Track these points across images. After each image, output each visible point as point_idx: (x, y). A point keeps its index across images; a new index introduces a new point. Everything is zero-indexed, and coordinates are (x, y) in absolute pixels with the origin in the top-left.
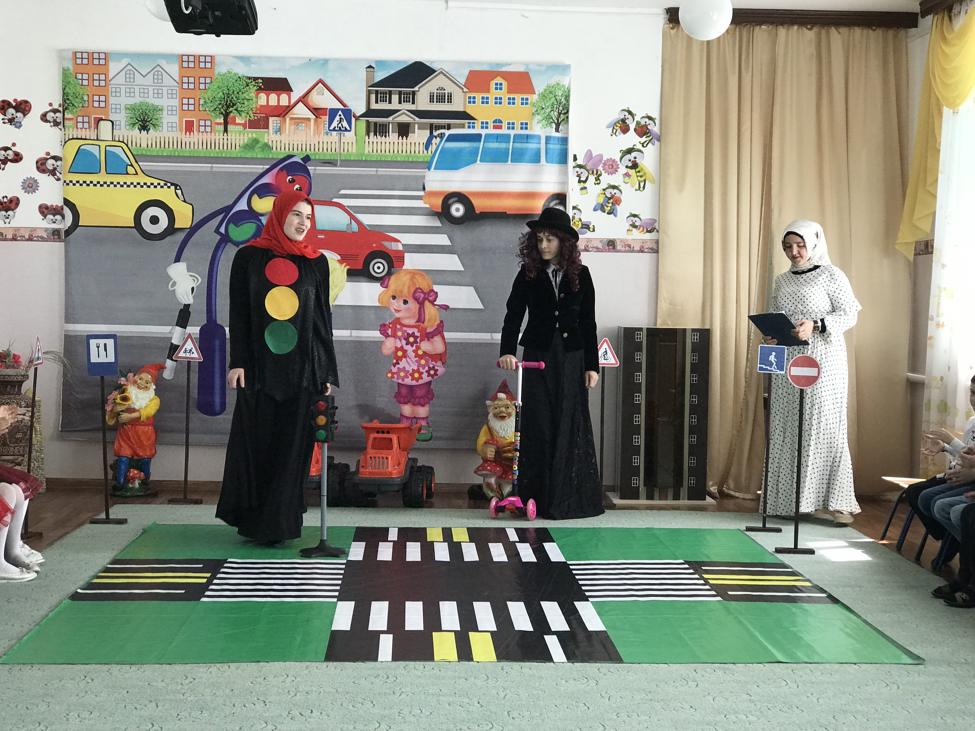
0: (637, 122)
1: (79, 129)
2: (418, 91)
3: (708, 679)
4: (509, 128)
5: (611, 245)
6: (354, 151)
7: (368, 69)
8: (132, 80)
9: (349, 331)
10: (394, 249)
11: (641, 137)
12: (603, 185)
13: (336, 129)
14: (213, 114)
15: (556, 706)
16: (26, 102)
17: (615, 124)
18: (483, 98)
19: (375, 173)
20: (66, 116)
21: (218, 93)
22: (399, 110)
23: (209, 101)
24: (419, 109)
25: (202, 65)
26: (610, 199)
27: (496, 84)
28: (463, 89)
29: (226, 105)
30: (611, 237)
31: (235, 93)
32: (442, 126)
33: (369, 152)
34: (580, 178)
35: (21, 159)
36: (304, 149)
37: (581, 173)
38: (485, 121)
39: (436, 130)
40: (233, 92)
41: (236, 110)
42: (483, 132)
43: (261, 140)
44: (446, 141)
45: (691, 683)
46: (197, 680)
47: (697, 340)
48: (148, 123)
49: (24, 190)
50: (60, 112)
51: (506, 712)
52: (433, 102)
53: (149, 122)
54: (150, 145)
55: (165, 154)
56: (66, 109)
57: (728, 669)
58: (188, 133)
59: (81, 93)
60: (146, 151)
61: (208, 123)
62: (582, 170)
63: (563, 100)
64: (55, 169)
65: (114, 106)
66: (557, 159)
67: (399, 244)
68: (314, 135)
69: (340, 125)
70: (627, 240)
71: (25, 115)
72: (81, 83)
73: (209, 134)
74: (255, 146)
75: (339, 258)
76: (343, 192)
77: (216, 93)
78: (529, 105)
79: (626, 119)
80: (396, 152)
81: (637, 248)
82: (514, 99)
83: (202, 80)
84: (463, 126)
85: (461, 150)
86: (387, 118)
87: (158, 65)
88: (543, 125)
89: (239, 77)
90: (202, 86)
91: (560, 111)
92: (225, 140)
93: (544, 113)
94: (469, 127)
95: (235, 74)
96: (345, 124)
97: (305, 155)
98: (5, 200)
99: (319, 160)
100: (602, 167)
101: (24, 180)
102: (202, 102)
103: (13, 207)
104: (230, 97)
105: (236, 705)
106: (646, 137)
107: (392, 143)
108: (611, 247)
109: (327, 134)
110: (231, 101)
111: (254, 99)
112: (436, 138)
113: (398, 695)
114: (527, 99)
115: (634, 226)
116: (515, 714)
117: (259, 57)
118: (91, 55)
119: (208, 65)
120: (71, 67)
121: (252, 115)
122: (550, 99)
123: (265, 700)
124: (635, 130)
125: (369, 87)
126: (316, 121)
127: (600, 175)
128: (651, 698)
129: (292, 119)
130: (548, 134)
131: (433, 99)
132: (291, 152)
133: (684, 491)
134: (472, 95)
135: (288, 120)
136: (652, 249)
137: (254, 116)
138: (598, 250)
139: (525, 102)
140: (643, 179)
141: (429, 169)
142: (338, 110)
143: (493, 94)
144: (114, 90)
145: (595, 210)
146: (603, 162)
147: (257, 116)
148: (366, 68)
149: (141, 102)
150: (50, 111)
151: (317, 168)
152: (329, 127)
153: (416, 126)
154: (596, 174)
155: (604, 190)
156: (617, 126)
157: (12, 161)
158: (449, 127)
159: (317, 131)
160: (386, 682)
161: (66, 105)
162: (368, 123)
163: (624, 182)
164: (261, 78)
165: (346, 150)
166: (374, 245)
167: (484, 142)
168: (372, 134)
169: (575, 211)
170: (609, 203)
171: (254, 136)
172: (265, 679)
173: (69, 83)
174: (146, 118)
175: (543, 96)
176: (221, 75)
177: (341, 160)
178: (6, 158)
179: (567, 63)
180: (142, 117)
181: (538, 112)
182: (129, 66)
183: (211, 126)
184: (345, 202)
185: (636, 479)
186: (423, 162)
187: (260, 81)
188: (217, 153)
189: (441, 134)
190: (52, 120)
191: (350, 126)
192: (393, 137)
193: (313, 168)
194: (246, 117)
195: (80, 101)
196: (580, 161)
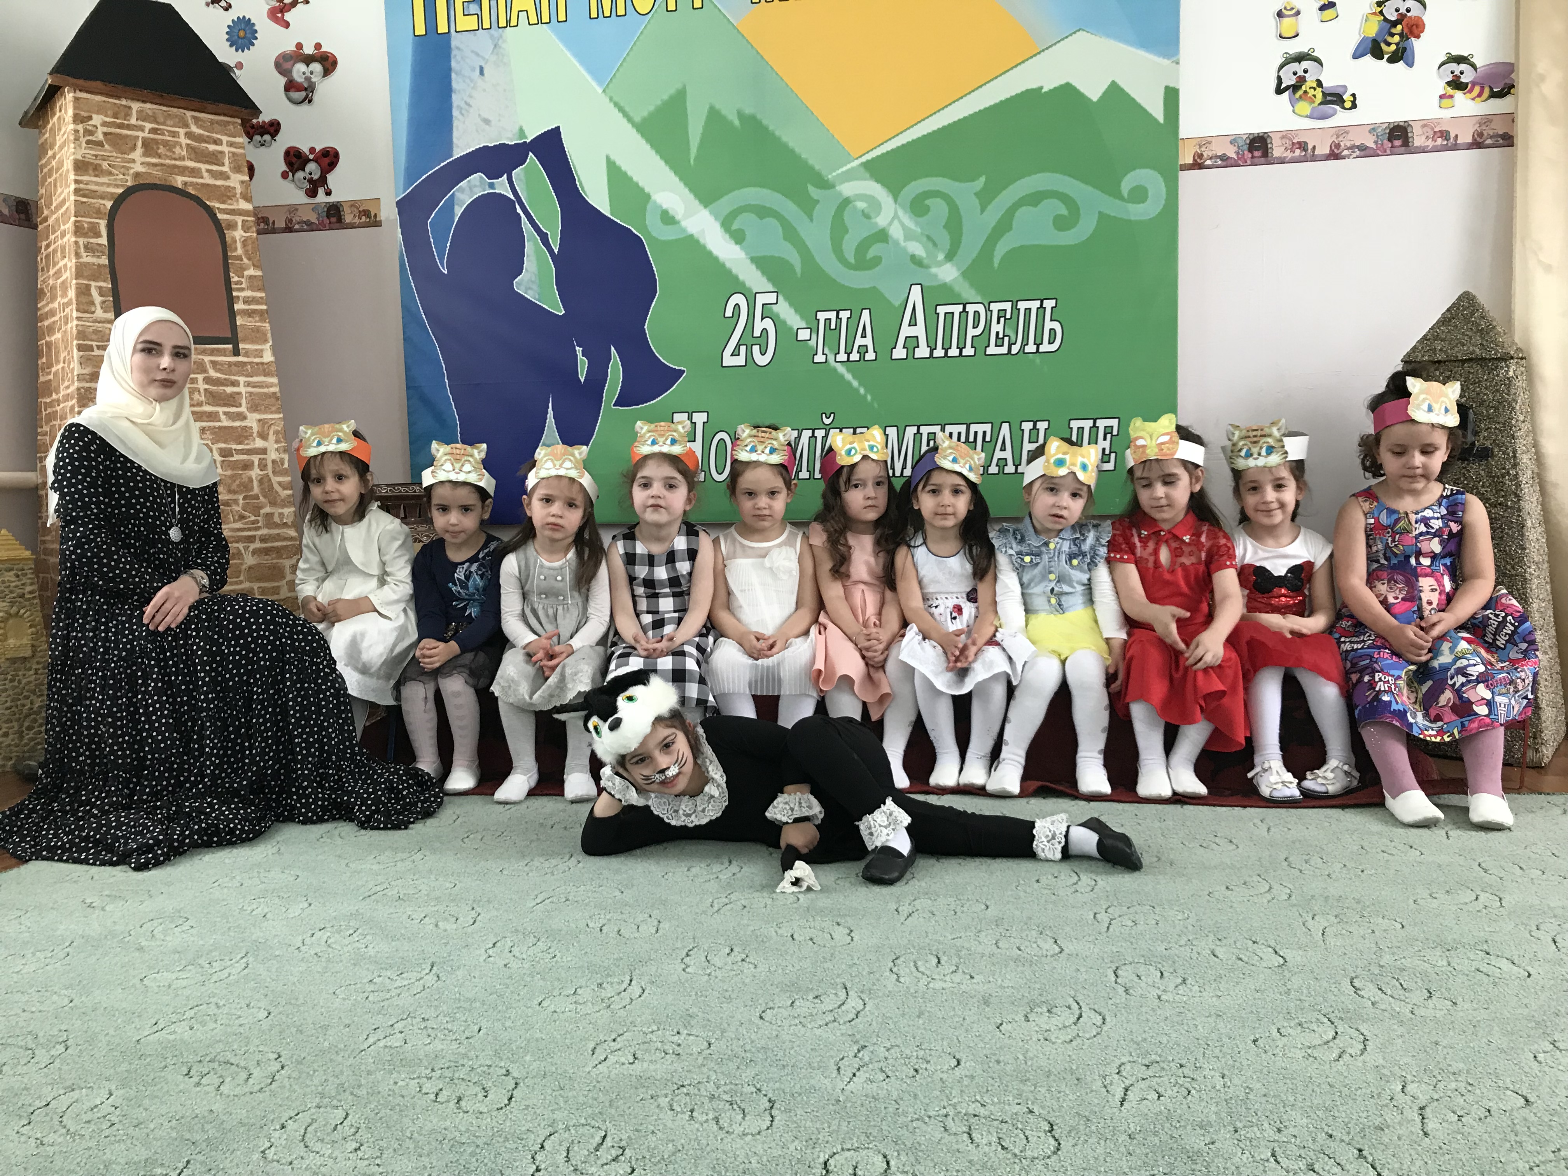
5: (1397, 138)
30: (1398, 117)
70: (1438, 121)
81: (1466, 138)
108: (1397, 143)
115: (1456, 84)
136: (1498, 137)
138: (1364, 152)
145: (1357, 56)
169: (1306, 64)
170: (1392, 35)
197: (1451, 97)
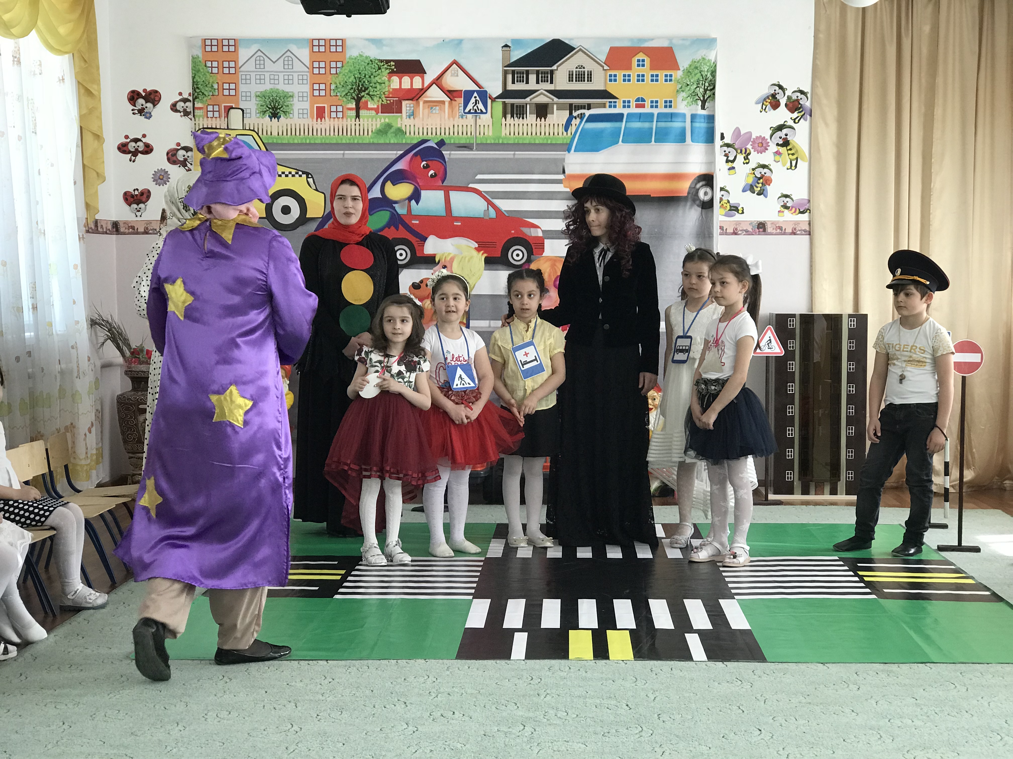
0: (788, 96)
1: (210, 119)
2: (557, 70)
3: (871, 682)
4: (652, 107)
5: (761, 228)
6: (491, 134)
7: (504, 49)
8: (262, 66)
9: (488, 322)
10: (533, 235)
11: (793, 112)
12: (752, 164)
13: (472, 111)
14: (344, 99)
15: (708, 709)
16: (156, 92)
17: (765, 100)
18: (624, 76)
19: (512, 157)
20: (197, 105)
21: (349, 77)
22: (538, 90)
23: (340, 86)
24: (558, 88)
25: (333, 49)
26: (759, 179)
27: (639, 61)
28: (603, 67)
29: (358, 89)
30: (761, 219)
31: (367, 76)
32: (581, 106)
33: (506, 134)
34: (728, 157)
35: (151, 150)
36: (438, 133)
37: (729, 152)
38: (626, 100)
39: (575, 111)
40: (365, 76)
41: (368, 94)
42: (625, 111)
43: (393, 124)
44: (587, 121)
45: (851, 686)
46: (337, 680)
47: (854, 326)
48: (278, 111)
49: (155, 183)
50: (189, 101)
51: (656, 715)
52: (572, 81)
53: (280, 108)
54: (281, 133)
55: (296, 142)
56: (196, 98)
57: (891, 671)
58: (319, 119)
59: (211, 82)
60: (276, 139)
61: (340, 108)
62: (730, 149)
63: (709, 75)
64: (186, 160)
65: (244, 94)
66: (703, 138)
67: (539, 230)
68: (449, 118)
69: (475, 108)
70: (778, 222)
71: (154, 106)
72: (210, 71)
73: (341, 119)
74: (388, 131)
75: (477, 245)
76: (479, 177)
77: (347, 77)
78: (673, 82)
79: (776, 94)
80: (534, 134)
81: (789, 230)
82: (657, 76)
83: (333, 64)
84: (604, 106)
85: (602, 131)
86: (525, 98)
87: (289, 50)
88: (688, 103)
89: (371, 61)
90: (333, 71)
91: (706, 88)
92: (357, 125)
93: (689, 90)
94: (610, 107)
95: (367, 57)
96: (481, 106)
97: (440, 139)
98: (136, 193)
99: (454, 144)
100: (751, 145)
101: (155, 172)
102: (333, 87)
103: (144, 200)
104: (362, 82)
105: (376, 706)
106: (799, 112)
107: (530, 125)
108: (761, 230)
109: (462, 117)
110: (362, 85)
111: (387, 83)
112: (576, 119)
113: (542, 697)
114: (671, 76)
115: (785, 207)
116: (664, 717)
117: (391, 39)
118: (220, 42)
119: (339, 49)
120: (200, 55)
121: (384, 99)
122: (695, 75)
123: (406, 701)
124: (786, 105)
125: (505, 67)
126: (450, 103)
127: (749, 154)
128: (809, 701)
129: (425, 102)
130: (694, 112)
131: (572, 78)
132: (425, 137)
133: (841, 485)
134: (613, 73)
135: (421, 103)
136: (805, 231)
137: (387, 100)
138: (747, 233)
139: (668, 79)
140: (795, 157)
141: (569, 151)
142: (472, 92)
143: (635, 71)
144: (244, 77)
145: (744, 191)
146: (752, 140)
147: (390, 100)
148: (503, 47)
149: (272, 89)
150: (180, 100)
151: (452, 152)
152: (465, 109)
153: (555, 107)
154: (745, 153)
155: (753, 169)
156: (767, 102)
157: (143, 153)
158: (589, 107)
159: (452, 115)
160: (530, 684)
161: (196, 94)
162: (504, 104)
163: (775, 161)
164: (393, 61)
165: (482, 134)
166: (513, 232)
167: (626, 122)
168: (509, 116)
169: (723, 192)
170: (758, 183)
171: (387, 120)
172: (405, 679)
173: (198, 71)
174: (277, 105)
175: (688, 72)
176: (352, 59)
177: (477, 144)
178: (137, 150)
179: (713, 36)
180: (272, 104)
181: (683, 89)
182: (259, 52)
183: (342, 112)
184: (482, 187)
185: (791, 473)
186: (563, 144)
187: (392, 63)
188: (350, 140)
189: (581, 114)
190: (181, 110)
191: (486, 108)
192: (531, 118)
193: (448, 152)
194: (378, 101)
195: (210, 89)
196: (727, 140)
197: (783, 212)
